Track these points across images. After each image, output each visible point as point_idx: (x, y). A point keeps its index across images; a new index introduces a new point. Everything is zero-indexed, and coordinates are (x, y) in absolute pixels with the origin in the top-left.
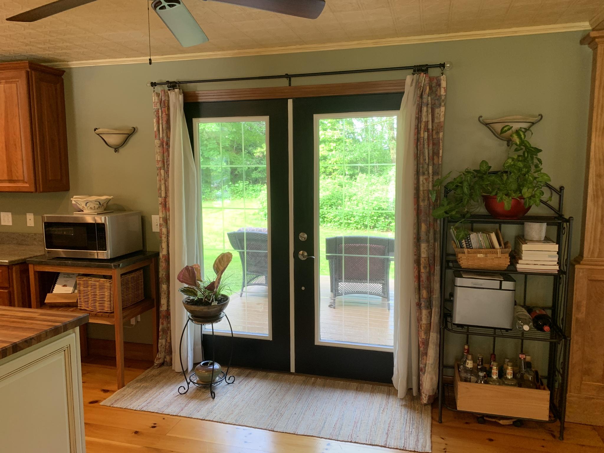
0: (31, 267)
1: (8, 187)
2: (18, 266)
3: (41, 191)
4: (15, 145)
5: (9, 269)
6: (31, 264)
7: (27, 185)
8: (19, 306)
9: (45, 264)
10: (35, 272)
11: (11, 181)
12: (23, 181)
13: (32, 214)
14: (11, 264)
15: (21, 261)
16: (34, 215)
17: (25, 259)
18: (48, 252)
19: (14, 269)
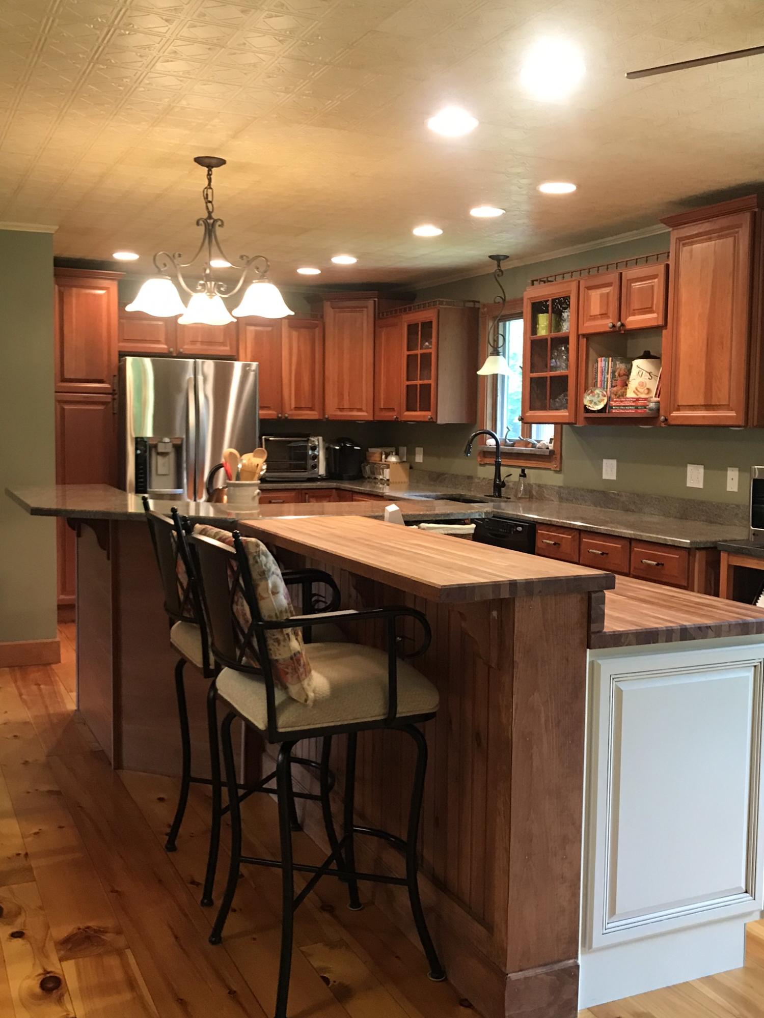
0: (724, 556)
1: (704, 417)
2: (704, 553)
3: (755, 425)
4: (722, 343)
5: (689, 554)
6: (725, 551)
7: (733, 414)
8: (699, 592)
9: (746, 554)
10: (729, 566)
11: (708, 407)
12: (728, 407)
13: (737, 469)
14: (694, 546)
15: (708, 545)
16: (739, 471)
17: (715, 542)
18: (754, 534)
19: (697, 555)
